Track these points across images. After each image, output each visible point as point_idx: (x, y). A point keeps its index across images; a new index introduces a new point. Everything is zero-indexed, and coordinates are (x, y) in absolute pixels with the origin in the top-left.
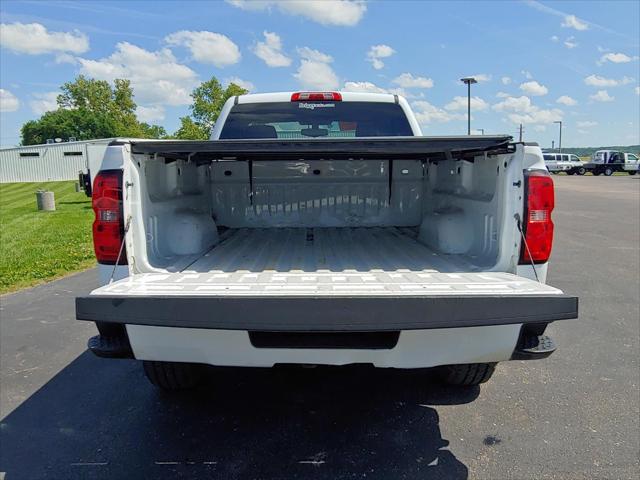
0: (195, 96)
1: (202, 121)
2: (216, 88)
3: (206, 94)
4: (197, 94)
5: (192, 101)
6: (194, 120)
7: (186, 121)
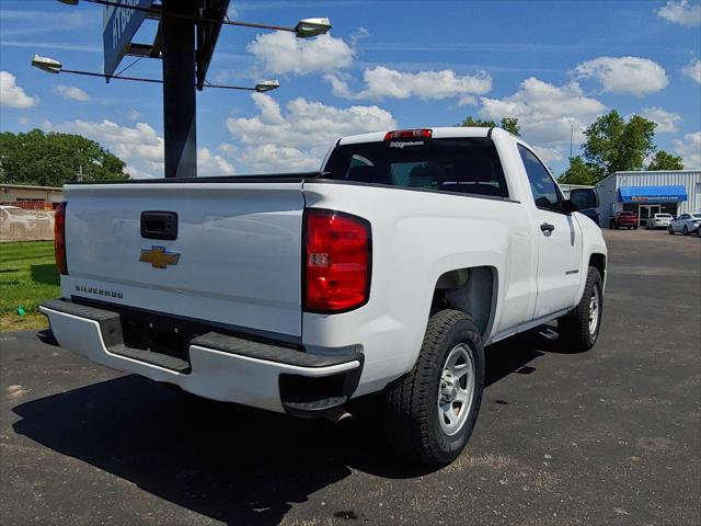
0: (589, 133)
1: (595, 162)
2: (615, 124)
3: (603, 130)
4: (592, 132)
5: (585, 139)
6: (585, 160)
7: (575, 162)
